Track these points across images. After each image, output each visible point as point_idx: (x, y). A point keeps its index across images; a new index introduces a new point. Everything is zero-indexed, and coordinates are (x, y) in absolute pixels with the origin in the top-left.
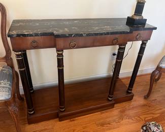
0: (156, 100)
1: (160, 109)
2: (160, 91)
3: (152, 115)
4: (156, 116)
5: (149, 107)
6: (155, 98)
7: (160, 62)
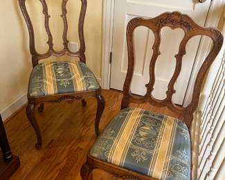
0: (53, 140)
1: (64, 150)
2: (51, 123)
3: (57, 168)
4: (63, 165)
5: (49, 158)
6: (51, 139)
7: (29, 91)
